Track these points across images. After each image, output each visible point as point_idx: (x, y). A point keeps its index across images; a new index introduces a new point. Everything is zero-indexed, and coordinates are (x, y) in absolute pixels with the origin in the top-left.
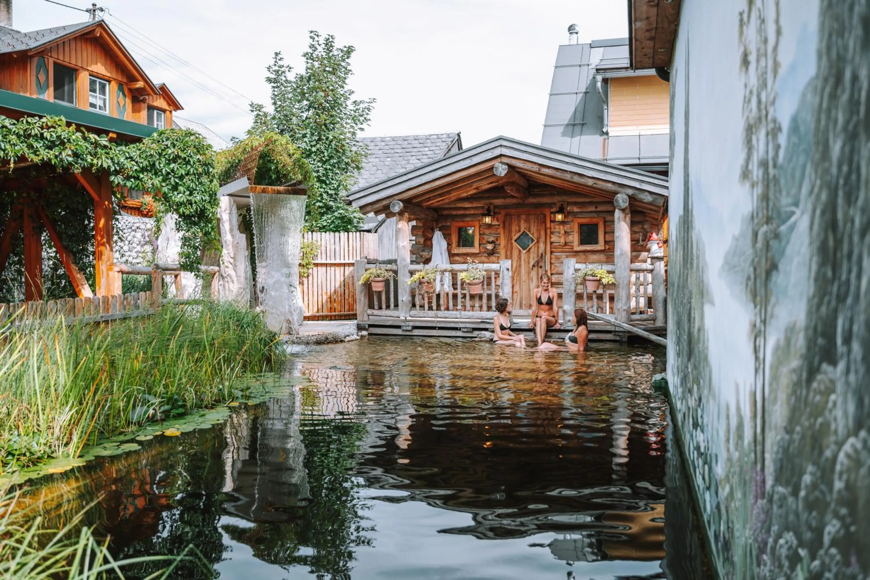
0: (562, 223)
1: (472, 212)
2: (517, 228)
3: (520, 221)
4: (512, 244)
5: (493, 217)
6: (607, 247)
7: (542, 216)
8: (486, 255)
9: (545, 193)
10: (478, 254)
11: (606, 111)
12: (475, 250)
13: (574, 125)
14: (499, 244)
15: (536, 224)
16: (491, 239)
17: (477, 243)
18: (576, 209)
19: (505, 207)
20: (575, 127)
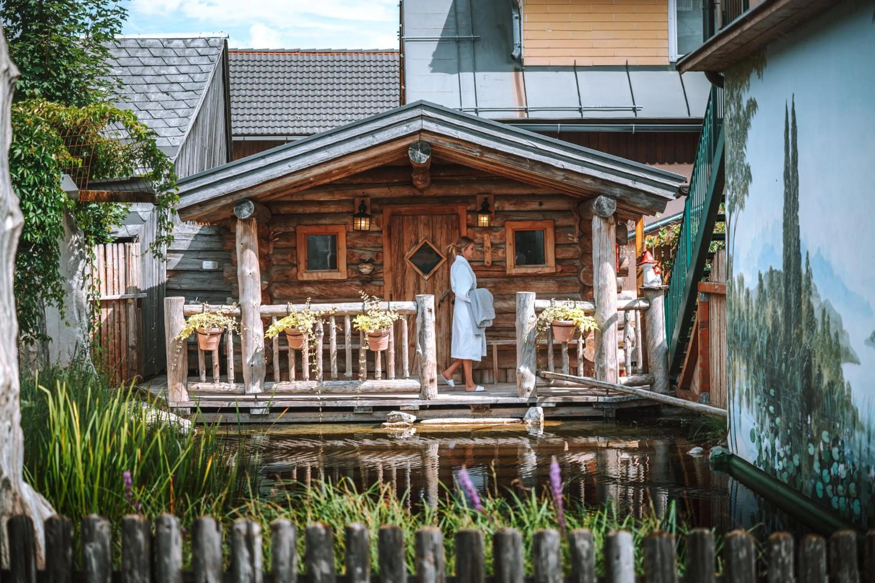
0: (488, 229)
1: (332, 209)
2: (413, 237)
3: (417, 226)
4: (403, 264)
5: (369, 217)
6: (560, 269)
7: (454, 217)
8: (358, 283)
9: (457, 178)
10: (344, 281)
11: (516, 22)
12: (340, 275)
13: (458, 41)
14: (382, 264)
15: (444, 232)
16: (368, 256)
17: (342, 263)
18: (508, 207)
19: (391, 201)
20: (462, 45)
